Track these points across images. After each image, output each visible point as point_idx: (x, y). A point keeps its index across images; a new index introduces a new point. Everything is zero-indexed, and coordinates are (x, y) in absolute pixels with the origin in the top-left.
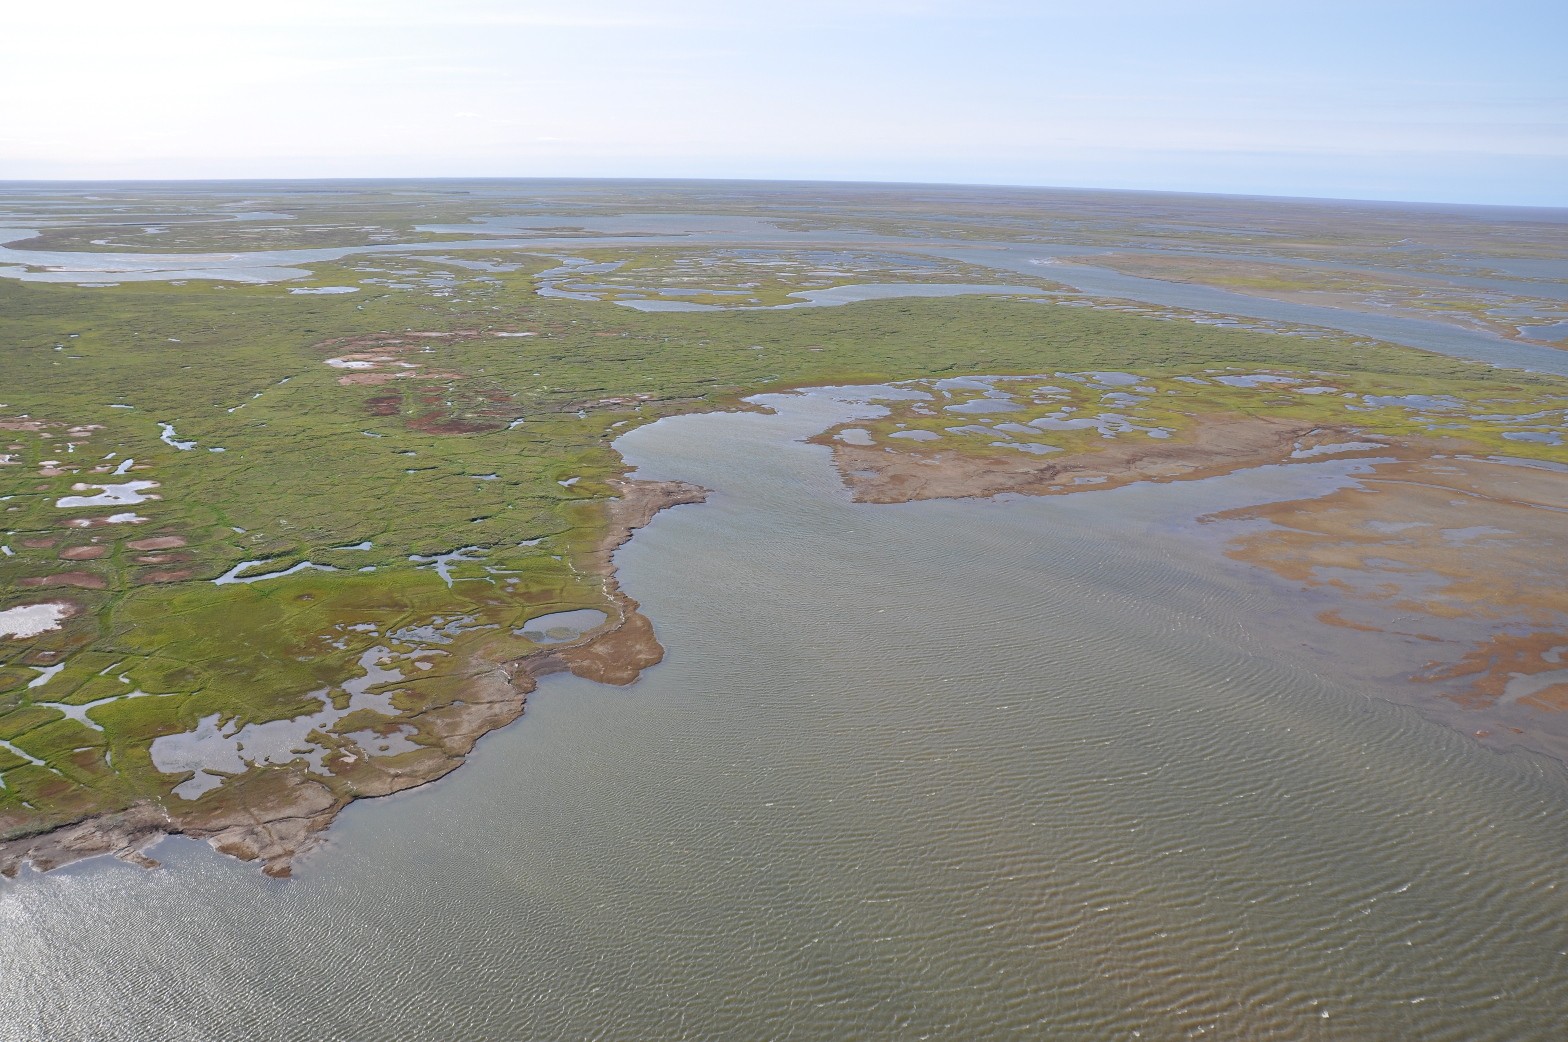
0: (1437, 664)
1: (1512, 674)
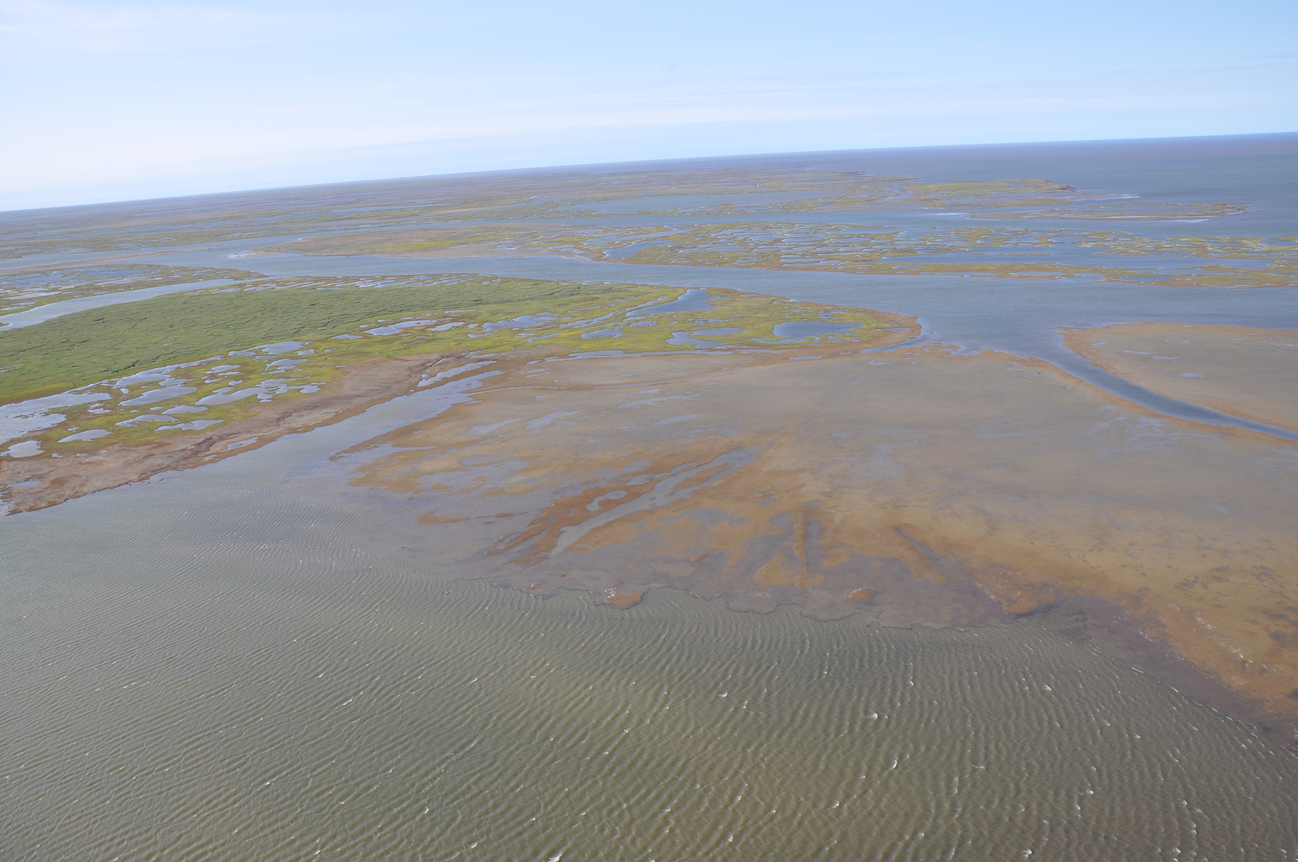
0: (508, 536)
1: (563, 529)
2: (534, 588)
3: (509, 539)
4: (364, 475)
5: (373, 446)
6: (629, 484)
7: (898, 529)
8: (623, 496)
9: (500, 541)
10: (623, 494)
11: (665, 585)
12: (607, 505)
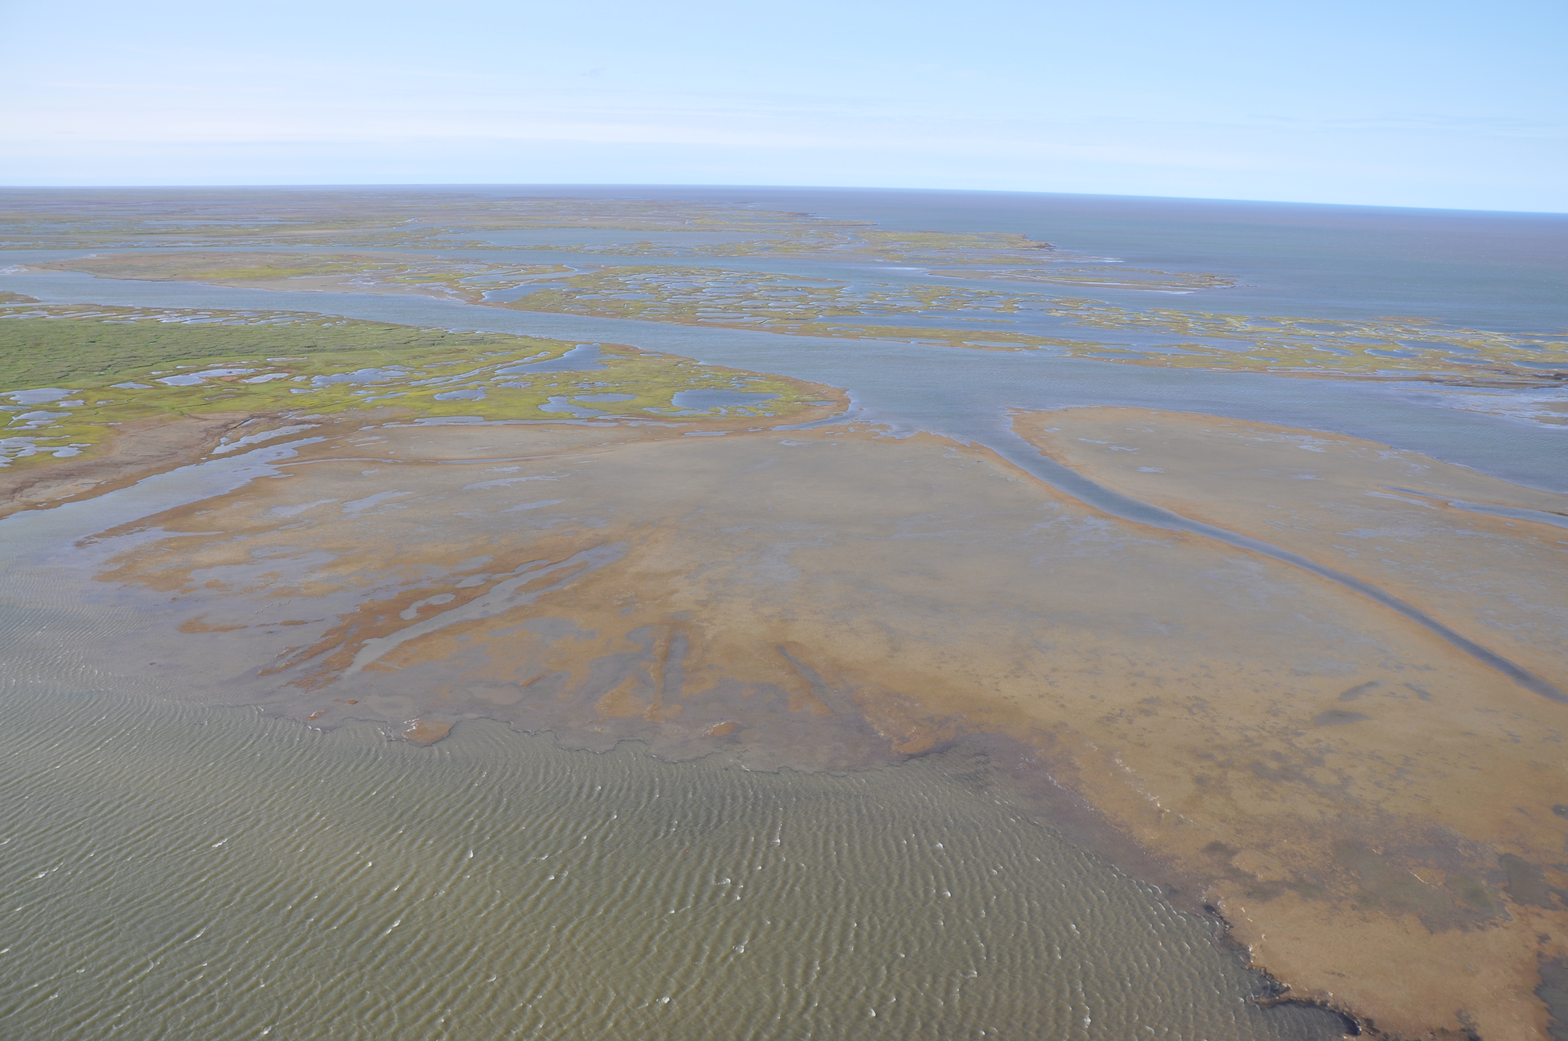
0: (293, 650)
1: (366, 642)
2: (315, 718)
3: (294, 654)
4: (118, 567)
5: (138, 529)
6: (459, 586)
7: (781, 649)
8: (449, 601)
9: (282, 656)
10: (450, 598)
11: (482, 715)
12: (428, 612)
